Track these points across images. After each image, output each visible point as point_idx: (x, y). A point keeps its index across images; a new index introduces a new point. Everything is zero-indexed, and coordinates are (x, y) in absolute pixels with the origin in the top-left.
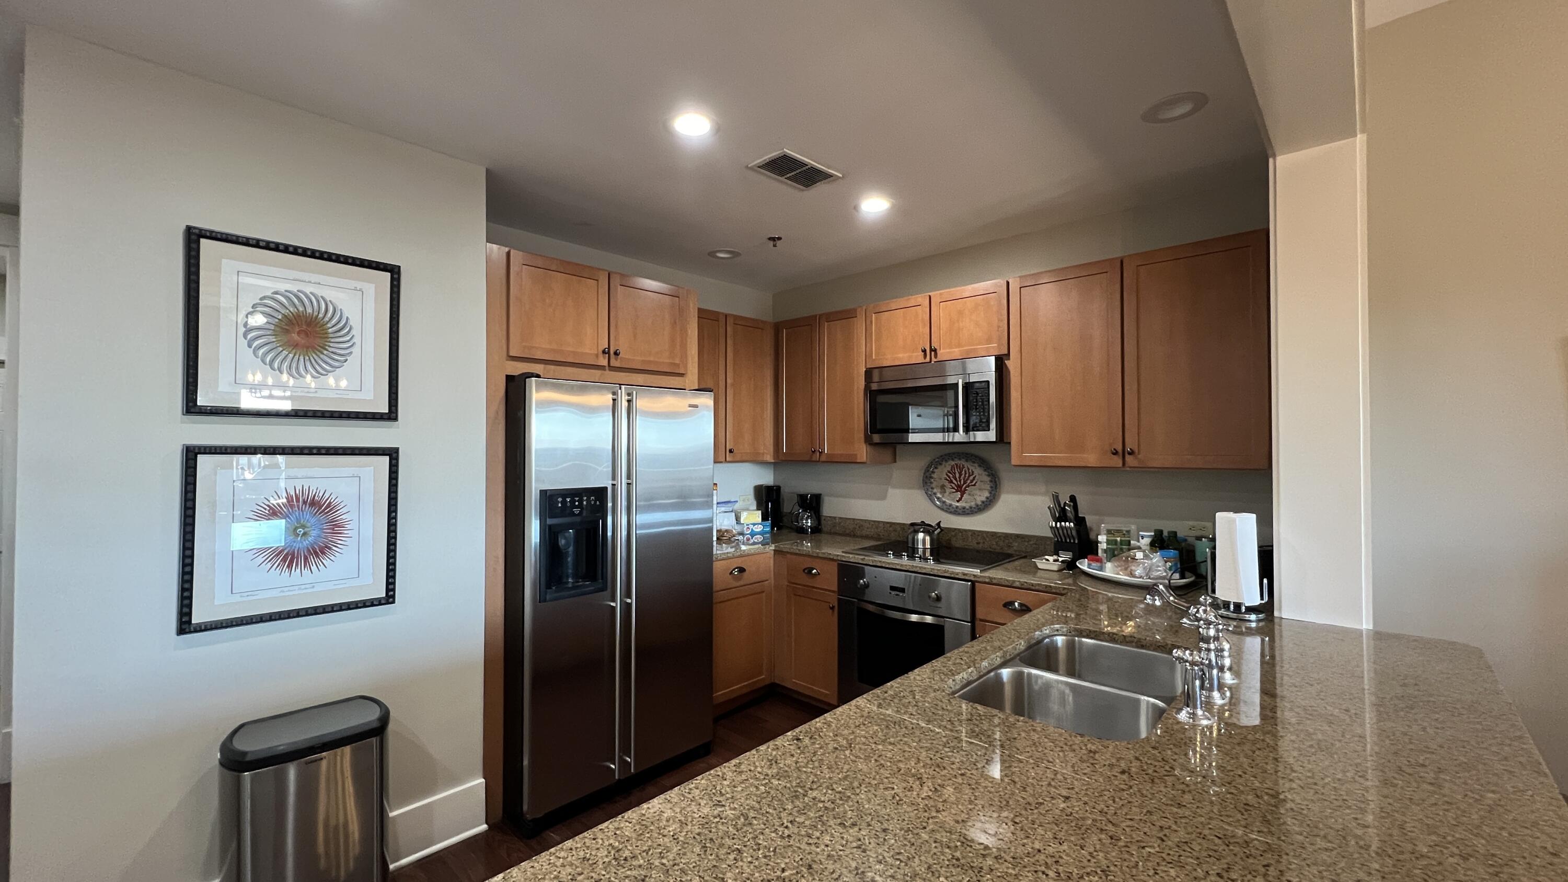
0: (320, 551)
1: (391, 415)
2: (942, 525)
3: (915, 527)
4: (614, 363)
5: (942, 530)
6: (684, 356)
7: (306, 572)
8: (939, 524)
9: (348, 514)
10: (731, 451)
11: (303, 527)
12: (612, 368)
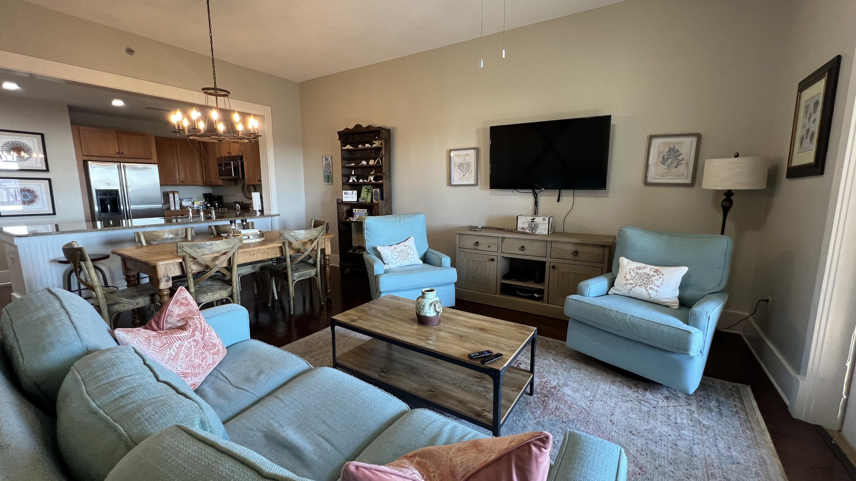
0: (31, 202)
1: (47, 170)
2: (243, 202)
3: (236, 203)
4: (121, 156)
5: (243, 203)
6: (151, 154)
7: (29, 206)
8: (242, 202)
9: (38, 193)
10: (182, 182)
11: (26, 196)
12: (122, 158)
